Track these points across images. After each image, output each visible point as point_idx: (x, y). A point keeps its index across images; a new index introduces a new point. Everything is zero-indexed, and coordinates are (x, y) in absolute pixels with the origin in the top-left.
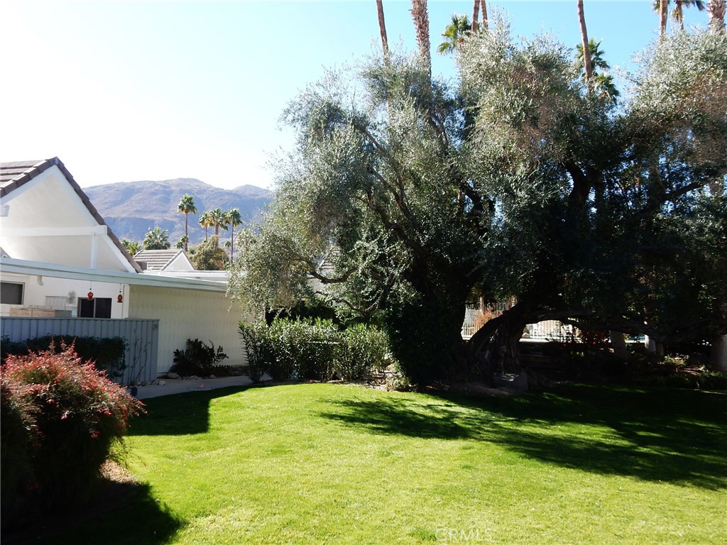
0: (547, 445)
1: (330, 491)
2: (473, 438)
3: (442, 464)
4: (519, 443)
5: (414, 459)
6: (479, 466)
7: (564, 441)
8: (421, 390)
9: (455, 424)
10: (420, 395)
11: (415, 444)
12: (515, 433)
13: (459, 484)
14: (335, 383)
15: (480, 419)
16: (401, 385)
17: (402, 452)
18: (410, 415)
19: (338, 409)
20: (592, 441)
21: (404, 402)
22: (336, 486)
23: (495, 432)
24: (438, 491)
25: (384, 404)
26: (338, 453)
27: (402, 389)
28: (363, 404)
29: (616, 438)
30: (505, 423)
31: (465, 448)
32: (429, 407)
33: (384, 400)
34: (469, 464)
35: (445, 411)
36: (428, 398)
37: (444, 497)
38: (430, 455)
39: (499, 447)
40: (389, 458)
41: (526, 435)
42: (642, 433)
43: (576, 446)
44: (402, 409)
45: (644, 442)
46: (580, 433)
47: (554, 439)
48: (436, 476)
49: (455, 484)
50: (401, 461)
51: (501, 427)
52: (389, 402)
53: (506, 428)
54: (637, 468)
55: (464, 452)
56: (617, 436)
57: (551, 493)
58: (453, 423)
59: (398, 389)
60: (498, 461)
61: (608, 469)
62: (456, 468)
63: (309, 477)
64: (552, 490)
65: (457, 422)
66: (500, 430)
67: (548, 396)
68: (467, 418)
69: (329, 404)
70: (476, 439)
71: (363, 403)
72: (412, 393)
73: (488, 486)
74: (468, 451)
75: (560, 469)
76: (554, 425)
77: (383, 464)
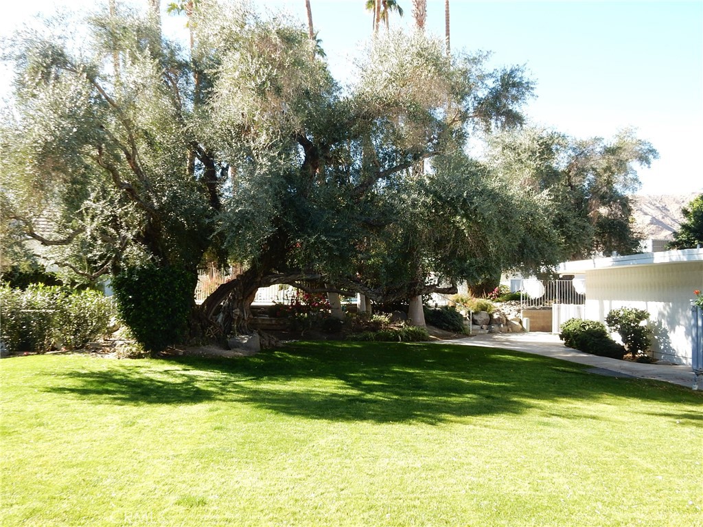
0: (288, 400)
1: (74, 471)
2: (217, 399)
3: (192, 429)
4: (263, 400)
5: (162, 425)
6: (230, 426)
7: (302, 394)
8: (155, 355)
9: (197, 387)
10: (154, 361)
11: (159, 411)
12: (255, 392)
13: (214, 445)
14: (56, 354)
15: (220, 381)
16: (133, 353)
17: (146, 420)
18: (148, 382)
19: (65, 381)
20: (326, 392)
21: (138, 370)
22: (81, 464)
23: (238, 392)
24: (195, 455)
25: (117, 373)
26: (74, 428)
27: (134, 356)
28: (92, 375)
29: (345, 388)
30: (245, 383)
31: (211, 410)
32: (167, 372)
33: (117, 368)
34: (218, 424)
35: (184, 375)
36: (163, 363)
37: (203, 460)
38: (177, 421)
39: (245, 406)
40: (134, 427)
41: (267, 393)
42: (366, 382)
43: (315, 398)
44: (137, 376)
45: (370, 389)
46: (315, 387)
47: (294, 394)
48: (189, 440)
49: (211, 446)
50: (148, 429)
51: (242, 387)
52: (122, 370)
53: (246, 388)
54: (370, 412)
55: (211, 414)
56: (347, 386)
57: (303, 444)
58: (194, 387)
59: (130, 357)
60: (247, 419)
61: (347, 416)
62: (208, 431)
63: (45, 459)
64: (303, 441)
65: (198, 385)
66: (242, 390)
67: (279, 354)
68: (207, 380)
69: (53, 377)
70: (220, 400)
71: (93, 373)
72: (146, 359)
73: (243, 444)
74: (216, 413)
75: (305, 421)
76: (290, 381)
77: (129, 435)
